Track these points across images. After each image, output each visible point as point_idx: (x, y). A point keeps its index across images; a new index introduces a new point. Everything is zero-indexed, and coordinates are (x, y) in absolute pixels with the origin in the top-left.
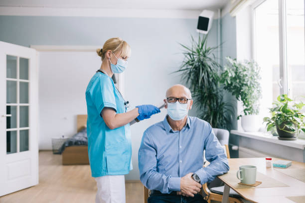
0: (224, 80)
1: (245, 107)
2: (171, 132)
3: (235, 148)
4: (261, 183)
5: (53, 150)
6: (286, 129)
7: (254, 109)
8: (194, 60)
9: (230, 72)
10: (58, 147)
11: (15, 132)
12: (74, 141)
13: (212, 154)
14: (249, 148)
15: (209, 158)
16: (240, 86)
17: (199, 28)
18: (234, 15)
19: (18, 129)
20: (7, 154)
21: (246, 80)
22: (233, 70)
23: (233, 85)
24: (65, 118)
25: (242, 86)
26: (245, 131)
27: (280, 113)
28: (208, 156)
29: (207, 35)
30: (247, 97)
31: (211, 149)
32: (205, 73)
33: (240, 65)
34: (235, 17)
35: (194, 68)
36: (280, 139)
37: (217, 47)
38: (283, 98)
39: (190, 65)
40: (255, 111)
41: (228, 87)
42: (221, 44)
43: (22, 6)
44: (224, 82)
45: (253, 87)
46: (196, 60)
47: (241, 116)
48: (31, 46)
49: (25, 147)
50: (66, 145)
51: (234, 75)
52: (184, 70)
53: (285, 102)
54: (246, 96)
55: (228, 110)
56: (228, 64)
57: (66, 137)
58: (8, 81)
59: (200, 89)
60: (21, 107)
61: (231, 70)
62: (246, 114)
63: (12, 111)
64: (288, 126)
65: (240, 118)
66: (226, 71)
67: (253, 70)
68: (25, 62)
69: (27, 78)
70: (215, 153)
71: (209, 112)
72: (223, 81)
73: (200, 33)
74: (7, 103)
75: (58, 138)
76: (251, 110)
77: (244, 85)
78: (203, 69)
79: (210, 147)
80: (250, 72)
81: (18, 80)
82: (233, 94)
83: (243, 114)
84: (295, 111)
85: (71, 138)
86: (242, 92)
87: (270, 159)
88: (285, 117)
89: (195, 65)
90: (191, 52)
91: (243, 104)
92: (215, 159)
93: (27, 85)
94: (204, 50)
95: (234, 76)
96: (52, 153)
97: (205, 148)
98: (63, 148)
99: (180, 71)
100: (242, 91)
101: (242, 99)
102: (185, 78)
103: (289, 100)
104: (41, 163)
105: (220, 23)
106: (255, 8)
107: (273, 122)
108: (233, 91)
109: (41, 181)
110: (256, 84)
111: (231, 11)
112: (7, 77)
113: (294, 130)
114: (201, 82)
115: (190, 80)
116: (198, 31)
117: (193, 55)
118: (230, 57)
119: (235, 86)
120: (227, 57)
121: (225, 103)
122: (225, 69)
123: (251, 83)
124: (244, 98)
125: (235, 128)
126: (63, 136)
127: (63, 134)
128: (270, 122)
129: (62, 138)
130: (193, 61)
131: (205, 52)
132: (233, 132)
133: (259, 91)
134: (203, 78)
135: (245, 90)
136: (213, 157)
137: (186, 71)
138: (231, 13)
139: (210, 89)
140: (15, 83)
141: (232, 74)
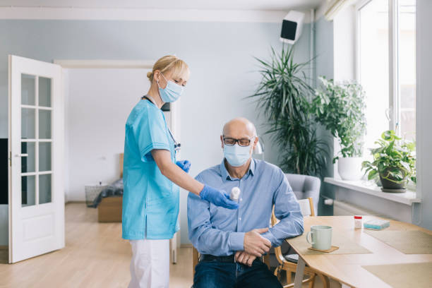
0: (315, 109)
1: (343, 146)
2: (228, 179)
3: (328, 201)
4: (338, 248)
5: (87, 202)
6: (391, 177)
7: (355, 148)
8: (276, 81)
9: (323, 97)
10: (93, 198)
11: (34, 177)
12: (114, 190)
13: (283, 211)
14: (347, 203)
15: (279, 215)
16: (337, 117)
17: (282, 36)
18: (330, 19)
19: (37, 173)
20: (23, 206)
21: (345, 109)
22: (328, 95)
23: (327, 115)
24: (104, 158)
25: (340, 117)
26: (343, 179)
27: (383, 155)
28: (277, 213)
29: (293, 46)
30: (347, 132)
31: (283, 204)
32: (290, 98)
33: (337, 87)
34: (332, 21)
35: (276, 91)
36: (384, 191)
37: (308, 63)
38: (389, 136)
39: (270, 87)
40: (357, 152)
41: (321, 119)
42: (315, 58)
43: (43, 7)
44: (315, 111)
45: (355, 118)
46: (278, 80)
47: (337, 158)
48: (55, 61)
49: (47, 198)
50: (104, 195)
51: (328, 102)
52: (261, 94)
53: (391, 141)
54: (344, 131)
55: (322, 149)
56: (322, 86)
57: (103, 185)
58: (23, 109)
59: (283, 121)
60: (40, 143)
61: (324, 95)
62: (344, 156)
63: (28, 149)
64: (392, 174)
65: (336, 161)
66: (318, 97)
67: (354, 95)
68: (46, 83)
69: (49, 105)
70: (286, 209)
71: (296, 151)
72: (313, 110)
73: (284, 43)
74: (22, 138)
75: (93, 185)
76: (352, 150)
77: (342, 116)
78: (287, 93)
79: (281, 201)
80: (351, 98)
81: (37, 107)
82: (327, 128)
83: (341, 156)
84: (404, 154)
85: (110, 185)
86: (340, 126)
87: (360, 218)
88: (390, 161)
89: (277, 88)
90: (271, 70)
91: (341, 141)
92: (286, 216)
93: (49, 114)
94: (289, 68)
95: (328, 104)
96: (85, 205)
97: (274, 202)
98: (99, 199)
99: (256, 95)
100: (339, 123)
101: (340, 135)
102: (263, 105)
103: (396, 138)
104: (68, 220)
105: (313, 28)
106: (359, 10)
107: (374, 167)
108: (328, 123)
109: (68, 244)
110: (358, 114)
111: (326, 14)
112: (23, 103)
113: (400, 179)
114: (285, 110)
115: (270, 108)
116: (282, 40)
117: (274, 74)
118: (324, 77)
119: (330, 117)
120: (321, 76)
121: (318, 140)
122: (317, 94)
123: (351, 113)
124: (342, 134)
125: (330, 175)
126: (100, 183)
127: (101, 181)
128: (371, 168)
129: (99, 184)
130: (273, 82)
131: (291, 69)
132: (327, 180)
133: (363, 124)
134: (287, 105)
135: (344, 122)
136: (284, 215)
137: (264, 95)
138: (327, 16)
139: (298, 120)
140: (33, 111)
141: (325, 100)
